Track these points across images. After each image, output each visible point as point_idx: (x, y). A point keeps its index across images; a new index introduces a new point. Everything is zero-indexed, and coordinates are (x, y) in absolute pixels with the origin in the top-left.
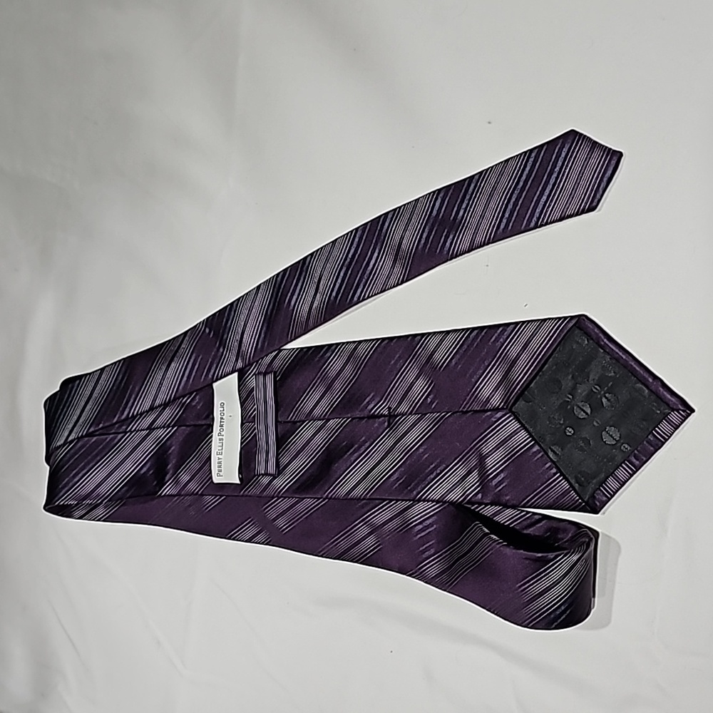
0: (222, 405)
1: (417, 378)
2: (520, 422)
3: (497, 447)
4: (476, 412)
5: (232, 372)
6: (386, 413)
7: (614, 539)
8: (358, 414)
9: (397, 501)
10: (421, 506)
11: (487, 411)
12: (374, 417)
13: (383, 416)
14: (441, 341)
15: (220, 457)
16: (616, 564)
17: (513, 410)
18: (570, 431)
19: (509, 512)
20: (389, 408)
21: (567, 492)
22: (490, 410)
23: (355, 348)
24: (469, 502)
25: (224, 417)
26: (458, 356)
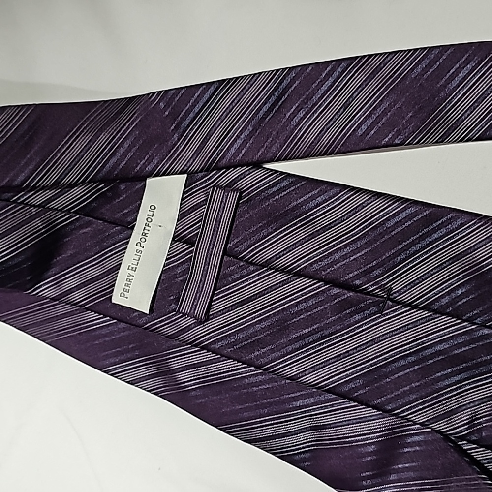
0: (153, 208)
5: (181, 173)
15: (132, 272)
25: (150, 224)
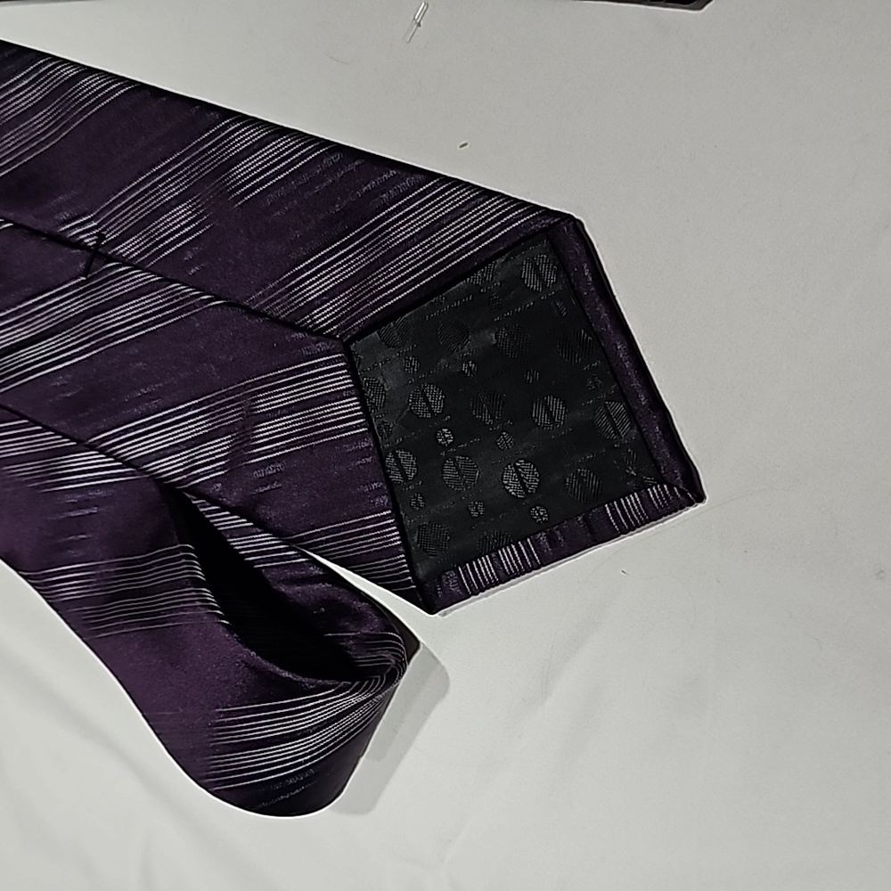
1: (180, 200)
2: (355, 379)
3: (289, 409)
4: (275, 320)
6: (90, 242)
7: (443, 668)
8: (29, 219)
9: (46, 429)
10: (92, 458)
11: (298, 329)
12: (62, 241)
13: (80, 245)
14: (262, 144)
16: (427, 713)
17: (352, 347)
18: (446, 436)
19: (264, 538)
20: (101, 237)
21: (392, 552)
22: (304, 330)
23: (75, 79)
24: (193, 490)
26: (282, 191)
